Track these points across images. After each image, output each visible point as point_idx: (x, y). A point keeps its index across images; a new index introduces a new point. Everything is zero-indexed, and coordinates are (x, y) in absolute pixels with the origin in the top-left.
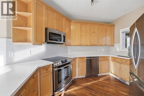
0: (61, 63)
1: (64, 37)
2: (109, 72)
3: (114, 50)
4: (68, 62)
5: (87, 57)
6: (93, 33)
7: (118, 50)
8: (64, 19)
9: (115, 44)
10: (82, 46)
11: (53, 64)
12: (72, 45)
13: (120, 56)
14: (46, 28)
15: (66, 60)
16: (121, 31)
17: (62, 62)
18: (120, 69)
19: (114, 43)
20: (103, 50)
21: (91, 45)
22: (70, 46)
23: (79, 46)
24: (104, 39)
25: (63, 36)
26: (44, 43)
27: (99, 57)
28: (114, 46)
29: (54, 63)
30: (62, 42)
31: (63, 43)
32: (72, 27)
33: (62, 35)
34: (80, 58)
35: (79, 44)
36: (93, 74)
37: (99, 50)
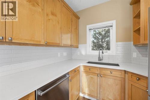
16: (88, 27)
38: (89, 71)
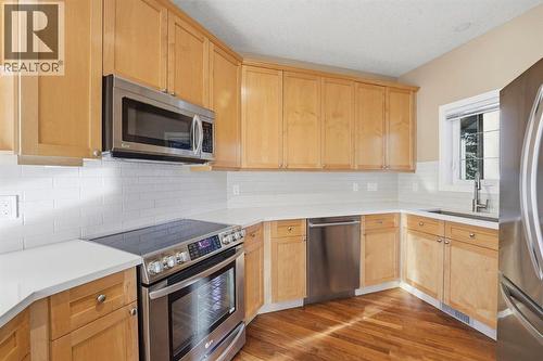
0: (184, 256)
1: (208, 128)
2: (398, 276)
3: (415, 188)
4: (224, 247)
5: (312, 220)
6: (335, 116)
7: (430, 187)
8: (207, 47)
9: (418, 164)
10: (287, 169)
11: (139, 268)
12: (244, 166)
13: (439, 212)
14: (104, 78)
15: (216, 237)
16: (444, 110)
17: (193, 250)
18: (447, 266)
19: (414, 160)
20: (372, 187)
21: (327, 168)
22: (238, 169)
23: (277, 173)
24: (378, 141)
25: (200, 124)
26: (94, 157)
27: (358, 217)
28: (414, 171)
29: (147, 260)
30: (196, 152)
31: (204, 156)
32: (244, 91)
33: (196, 118)
34: (282, 224)
35: (276, 162)
36: (335, 289)
37: (355, 187)
38: (420, 228)
